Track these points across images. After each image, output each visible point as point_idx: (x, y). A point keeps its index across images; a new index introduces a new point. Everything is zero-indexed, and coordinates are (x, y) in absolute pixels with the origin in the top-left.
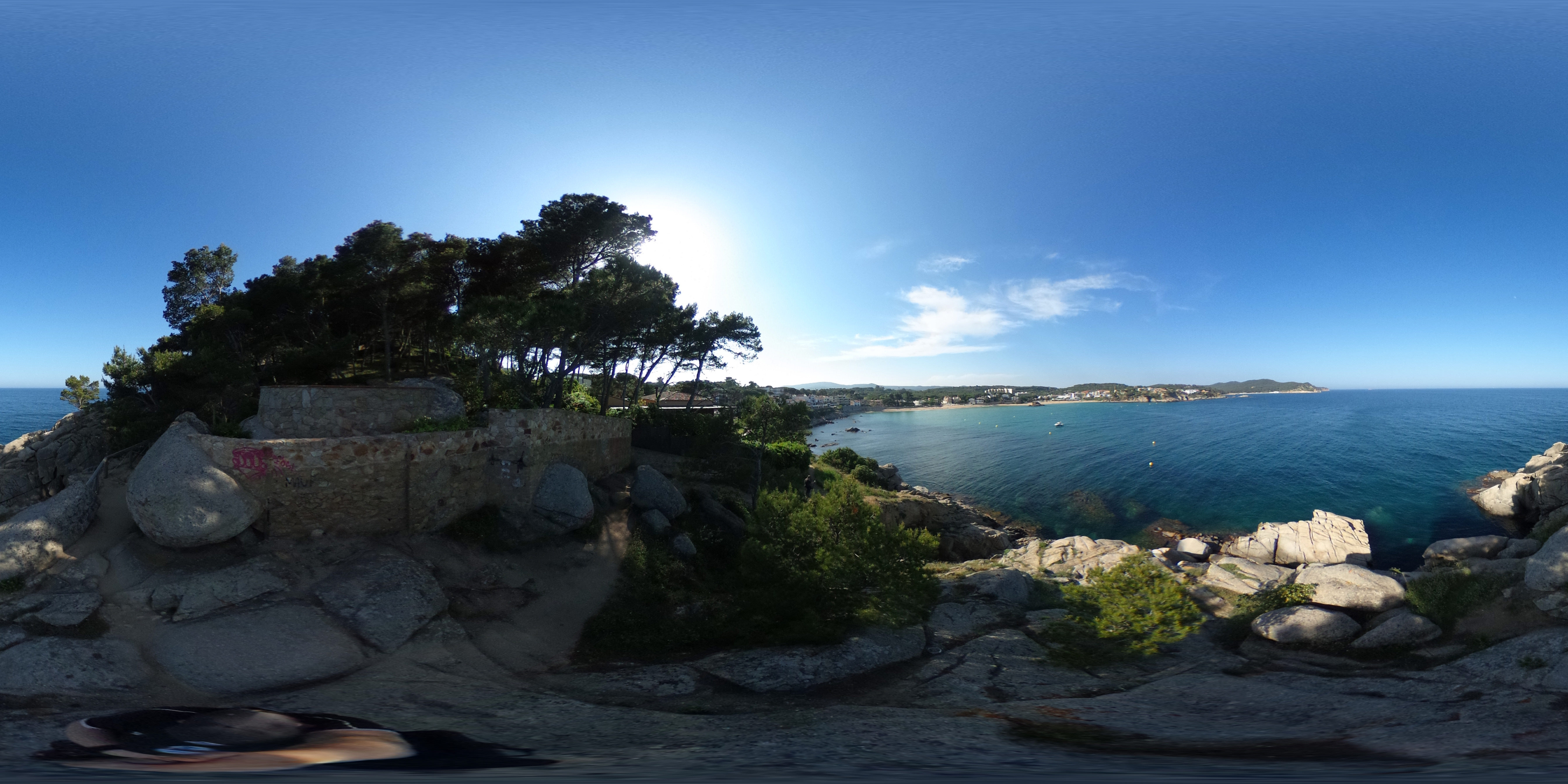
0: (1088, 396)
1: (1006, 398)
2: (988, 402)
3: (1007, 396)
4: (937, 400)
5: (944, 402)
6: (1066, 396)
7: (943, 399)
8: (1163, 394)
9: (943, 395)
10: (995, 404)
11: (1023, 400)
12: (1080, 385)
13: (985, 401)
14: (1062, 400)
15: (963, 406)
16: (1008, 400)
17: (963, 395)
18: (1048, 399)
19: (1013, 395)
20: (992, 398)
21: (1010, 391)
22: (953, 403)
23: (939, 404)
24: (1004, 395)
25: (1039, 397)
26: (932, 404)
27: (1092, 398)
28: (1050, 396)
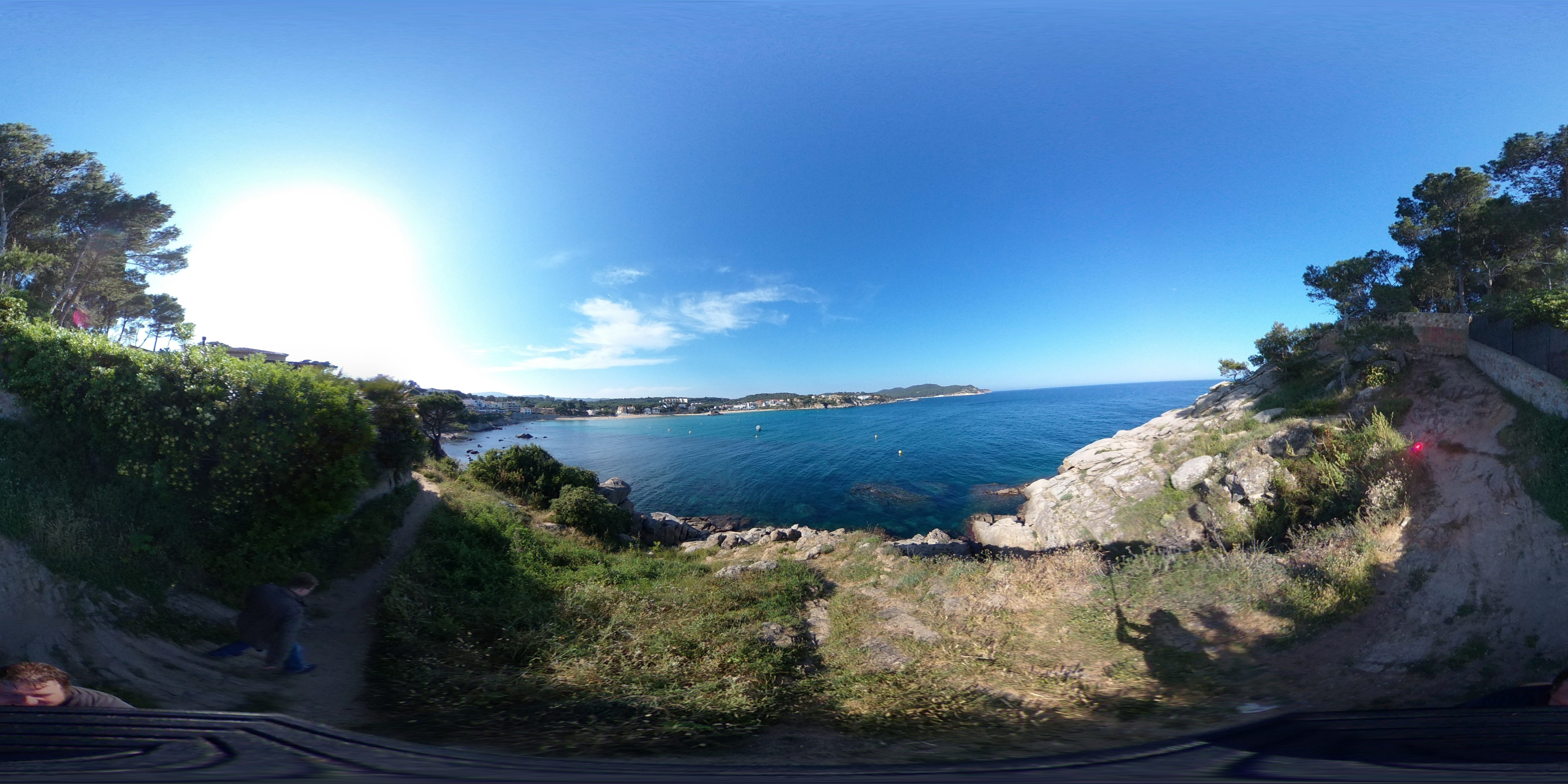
0: (764, 405)
1: (683, 408)
2: (663, 411)
3: (684, 405)
4: (610, 410)
5: (618, 412)
6: (741, 406)
7: (617, 409)
8: (838, 400)
9: (616, 405)
10: (671, 414)
11: (700, 410)
12: (753, 396)
13: (661, 411)
14: (739, 410)
15: (639, 416)
16: (685, 409)
17: (639, 406)
18: (725, 409)
19: (688, 405)
20: (668, 408)
21: (686, 401)
22: (628, 412)
23: (614, 414)
24: (680, 405)
25: (715, 407)
26: (606, 414)
27: (768, 407)
28: (726, 406)
